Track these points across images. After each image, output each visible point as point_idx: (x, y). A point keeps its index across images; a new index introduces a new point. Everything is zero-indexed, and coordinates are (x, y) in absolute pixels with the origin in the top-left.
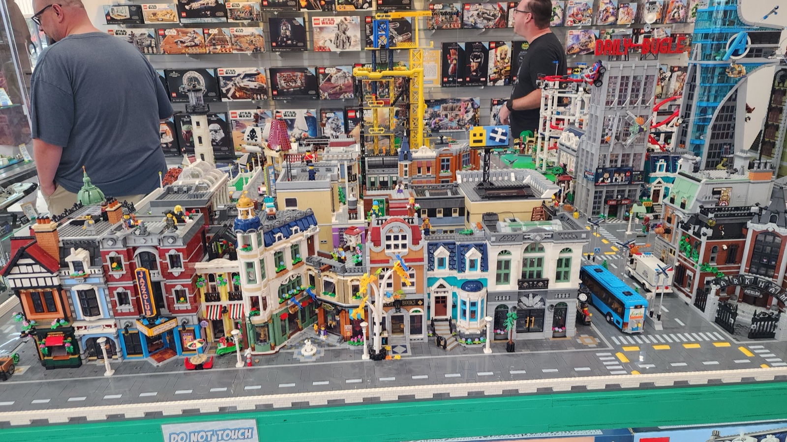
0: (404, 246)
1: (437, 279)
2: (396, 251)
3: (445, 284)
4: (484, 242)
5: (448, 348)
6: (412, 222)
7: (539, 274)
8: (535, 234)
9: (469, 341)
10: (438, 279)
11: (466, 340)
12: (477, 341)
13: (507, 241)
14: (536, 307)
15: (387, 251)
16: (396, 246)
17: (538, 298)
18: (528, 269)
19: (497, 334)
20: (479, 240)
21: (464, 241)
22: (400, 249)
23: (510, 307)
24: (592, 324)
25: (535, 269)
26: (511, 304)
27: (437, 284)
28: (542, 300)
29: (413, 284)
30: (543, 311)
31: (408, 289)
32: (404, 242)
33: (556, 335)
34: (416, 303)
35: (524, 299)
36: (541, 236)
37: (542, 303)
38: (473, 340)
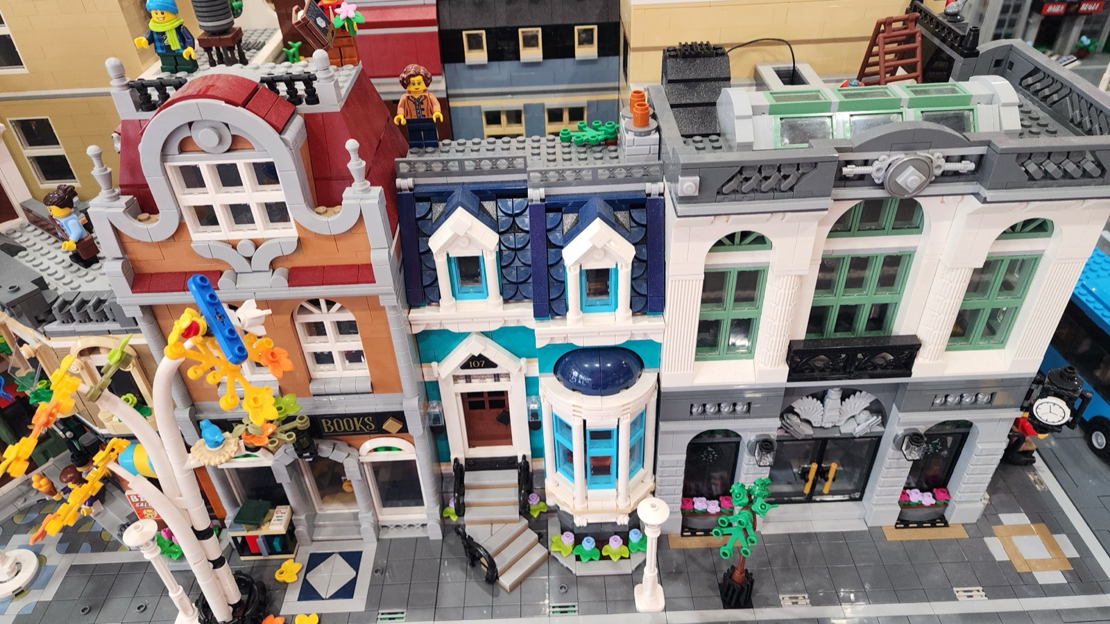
0: (277, 212)
1: (454, 338)
2: (244, 234)
3: (493, 351)
4: (652, 188)
5: (506, 580)
6: (313, 98)
7: (881, 316)
8: (900, 157)
9: (588, 544)
10: (463, 336)
11: (578, 540)
12: (615, 545)
13: (756, 192)
14: (847, 429)
15: (200, 236)
16: (241, 213)
17: (859, 403)
18: (839, 299)
19: (695, 513)
20: (629, 179)
21: (562, 182)
22: (261, 228)
23: (748, 437)
24: (1039, 463)
25: (866, 298)
26: (750, 429)
27: (461, 353)
28: (877, 409)
29: (353, 357)
30: (874, 442)
31: (339, 375)
32: (273, 194)
33: (912, 514)
34: (375, 423)
35: (806, 407)
36: (924, 166)
37: (875, 419)
38: (601, 542)
